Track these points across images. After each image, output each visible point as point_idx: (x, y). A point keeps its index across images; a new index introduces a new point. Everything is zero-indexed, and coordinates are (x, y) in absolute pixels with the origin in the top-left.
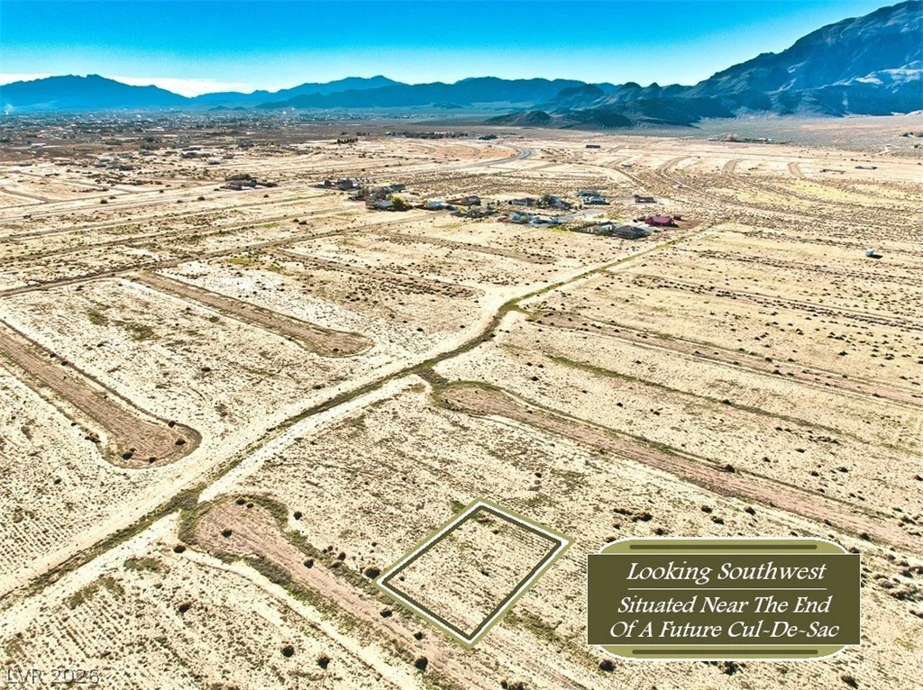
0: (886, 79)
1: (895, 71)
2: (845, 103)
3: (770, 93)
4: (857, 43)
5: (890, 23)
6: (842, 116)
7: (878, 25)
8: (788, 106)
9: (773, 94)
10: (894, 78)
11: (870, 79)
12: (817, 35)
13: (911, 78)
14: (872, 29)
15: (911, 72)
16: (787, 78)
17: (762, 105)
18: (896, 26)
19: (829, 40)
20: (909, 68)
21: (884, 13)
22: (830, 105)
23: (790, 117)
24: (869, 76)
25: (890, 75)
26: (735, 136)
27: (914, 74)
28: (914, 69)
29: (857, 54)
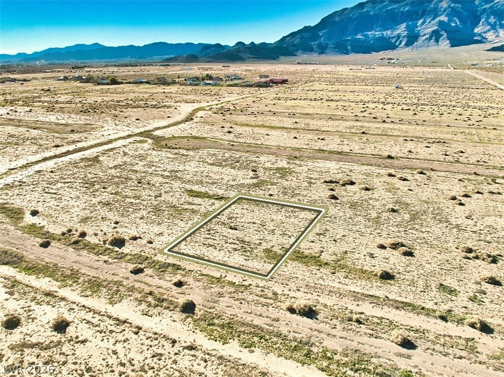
0: (366, 36)
1: (370, 33)
2: (349, 48)
3: (313, 43)
4: (350, 20)
5: (364, 10)
6: (348, 54)
7: (360, 11)
8: (322, 50)
9: (314, 44)
10: (370, 36)
11: (359, 36)
12: (331, 16)
13: (378, 36)
14: (357, 13)
15: (377, 33)
16: (319, 37)
17: (309, 50)
18: (367, 12)
19: (337, 19)
20: (376, 31)
21: (361, 5)
22: (342, 49)
23: (324, 55)
24: (359, 35)
25: (368, 35)
26: (300, 61)
27: (379, 34)
28: (378, 31)
29: (352, 25)
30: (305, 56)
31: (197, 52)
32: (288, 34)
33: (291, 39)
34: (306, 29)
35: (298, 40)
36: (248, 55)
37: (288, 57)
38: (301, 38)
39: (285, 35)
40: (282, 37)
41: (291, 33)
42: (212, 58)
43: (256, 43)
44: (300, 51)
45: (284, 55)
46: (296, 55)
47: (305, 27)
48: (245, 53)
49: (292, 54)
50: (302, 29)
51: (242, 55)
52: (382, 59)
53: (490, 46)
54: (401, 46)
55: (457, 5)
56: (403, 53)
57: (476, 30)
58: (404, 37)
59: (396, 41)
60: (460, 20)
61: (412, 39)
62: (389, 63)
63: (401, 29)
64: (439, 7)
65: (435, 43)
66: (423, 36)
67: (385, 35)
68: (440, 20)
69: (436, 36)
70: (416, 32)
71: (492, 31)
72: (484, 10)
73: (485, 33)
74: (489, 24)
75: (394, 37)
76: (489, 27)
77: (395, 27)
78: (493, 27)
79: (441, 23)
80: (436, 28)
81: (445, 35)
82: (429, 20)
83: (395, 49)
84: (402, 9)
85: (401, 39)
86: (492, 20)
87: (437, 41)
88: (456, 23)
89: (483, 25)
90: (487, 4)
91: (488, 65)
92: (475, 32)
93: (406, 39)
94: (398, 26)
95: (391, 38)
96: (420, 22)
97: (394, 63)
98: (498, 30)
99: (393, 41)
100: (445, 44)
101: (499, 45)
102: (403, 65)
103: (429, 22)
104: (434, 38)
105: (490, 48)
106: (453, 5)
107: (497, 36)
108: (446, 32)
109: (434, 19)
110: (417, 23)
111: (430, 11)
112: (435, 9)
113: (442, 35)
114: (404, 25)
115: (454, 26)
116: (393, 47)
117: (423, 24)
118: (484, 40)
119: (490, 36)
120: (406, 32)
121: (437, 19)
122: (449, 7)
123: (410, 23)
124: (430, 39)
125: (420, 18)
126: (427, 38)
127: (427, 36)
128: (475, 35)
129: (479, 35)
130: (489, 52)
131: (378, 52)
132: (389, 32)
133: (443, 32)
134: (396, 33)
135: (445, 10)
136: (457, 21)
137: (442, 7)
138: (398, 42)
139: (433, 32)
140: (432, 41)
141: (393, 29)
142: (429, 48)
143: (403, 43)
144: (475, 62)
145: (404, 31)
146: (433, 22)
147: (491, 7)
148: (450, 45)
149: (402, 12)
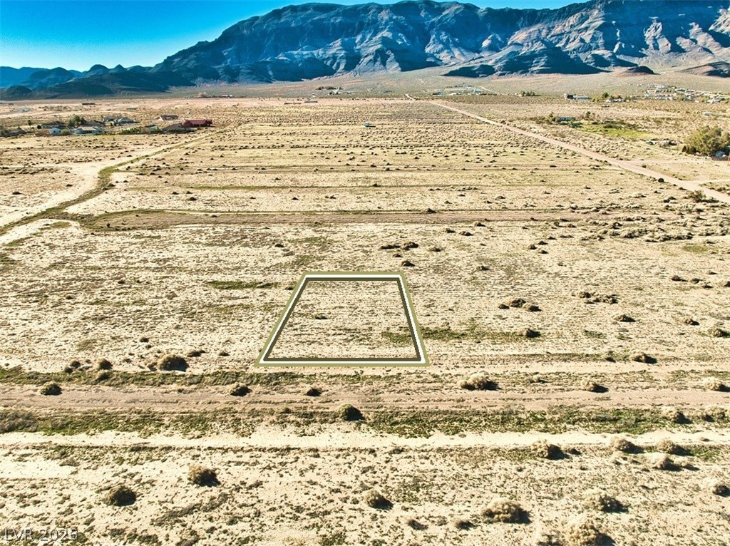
0: (290, 56)
1: (295, 52)
2: (271, 73)
3: (217, 67)
4: (264, 34)
5: (282, 20)
6: (271, 83)
7: (276, 22)
8: (233, 77)
9: (220, 68)
10: (296, 57)
11: (281, 57)
12: (236, 28)
13: (306, 57)
14: (271, 26)
15: (305, 53)
16: (224, 58)
17: (213, 76)
18: (286, 22)
19: (245, 31)
20: (303, 50)
21: (277, 14)
22: (261, 74)
23: (236, 84)
24: (280, 55)
25: (293, 55)
26: (205, 93)
27: (308, 54)
28: (306, 50)
29: (268, 42)
30: (208, 85)
31: (24, 83)
32: (174, 54)
33: (182, 60)
34: (202, 46)
35: (193, 62)
36: (117, 86)
37: (182, 88)
38: (197, 59)
39: (171, 55)
40: (166, 58)
41: (179, 52)
42: (55, 91)
43: (125, 67)
44: (200, 79)
45: (176, 85)
46: (194, 85)
47: (199, 43)
48: (113, 83)
49: (188, 83)
50: (195, 46)
51: (109, 86)
52: (320, 89)
53: (448, 70)
54: (338, 71)
55: (399, 17)
56: (344, 80)
57: (427, 50)
58: (341, 58)
59: (332, 64)
60: (407, 38)
61: (353, 61)
62: (331, 93)
63: (336, 47)
64: (379, 19)
65: (382, 66)
66: (366, 56)
67: (315, 55)
68: (383, 37)
69: (381, 57)
70: (356, 51)
71: (446, 51)
72: (433, 25)
73: (438, 53)
74: (441, 42)
75: (328, 58)
76: (441, 46)
77: (327, 45)
78: (446, 46)
79: (384, 40)
80: (379, 46)
81: (392, 56)
82: (369, 36)
83: (333, 75)
84: (332, 21)
85: (338, 61)
86: (444, 37)
87: (384, 63)
88: (403, 41)
89: (434, 43)
90: (435, 17)
91: (452, 94)
92: (426, 52)
93: (345, 61)
94: (332, 44)
95: (324, 59)
96: (359, 38)
97: (337, 94)
98: (452, 49)
99: (329, 63)
100: (393, 67)
101: (457, 68)
102: (348, 96)
103: (370, 39)
104: (379, 59)
105: (447, 72)
106: (394, 17)
107: (452, 57)
108: (392, 52)
109: (375, 34)
110: (355, 40)
111: (369, 24)
112: (375, 21)
113: (389, 56)
114: (339, 42)
115: (401, 44)
116: (329, 72)
117: (362, 40)
118: (439, 63)
119: (444, 56)
120: (344, 52)
121: (379, 35)
122: (391, 19)
123: (346, 39)
124: (375, 61)
125: (358, 33)
126: (371, 60)
127: (371, 57)
128: (427, 56)
129: (432, 56)
130: (448, 77)
131: (311, 79)
132: (321, 52)
133: (389, 52)
134: (330, 52)
135: (386, 24)
136: (403, 38)
137: (382, 20)
138: (335, 65)
139: (377, 51)
140: (377, 63)
141: (326, 48)
142: (376, 73)
143: (342, 67)
144: (436, 91)
145: (341, 50)
146: (374, 38)
147: (440, 21)
148: (400, 69)
149: (333, 24)
